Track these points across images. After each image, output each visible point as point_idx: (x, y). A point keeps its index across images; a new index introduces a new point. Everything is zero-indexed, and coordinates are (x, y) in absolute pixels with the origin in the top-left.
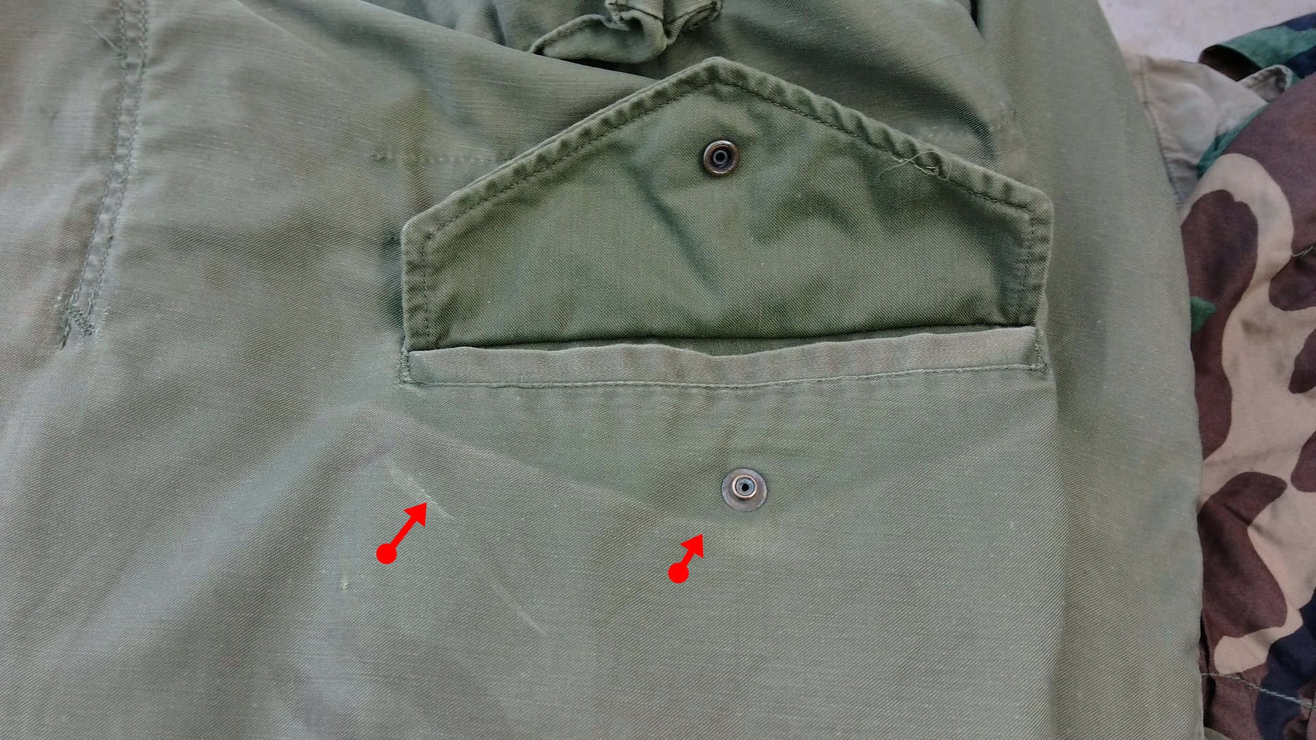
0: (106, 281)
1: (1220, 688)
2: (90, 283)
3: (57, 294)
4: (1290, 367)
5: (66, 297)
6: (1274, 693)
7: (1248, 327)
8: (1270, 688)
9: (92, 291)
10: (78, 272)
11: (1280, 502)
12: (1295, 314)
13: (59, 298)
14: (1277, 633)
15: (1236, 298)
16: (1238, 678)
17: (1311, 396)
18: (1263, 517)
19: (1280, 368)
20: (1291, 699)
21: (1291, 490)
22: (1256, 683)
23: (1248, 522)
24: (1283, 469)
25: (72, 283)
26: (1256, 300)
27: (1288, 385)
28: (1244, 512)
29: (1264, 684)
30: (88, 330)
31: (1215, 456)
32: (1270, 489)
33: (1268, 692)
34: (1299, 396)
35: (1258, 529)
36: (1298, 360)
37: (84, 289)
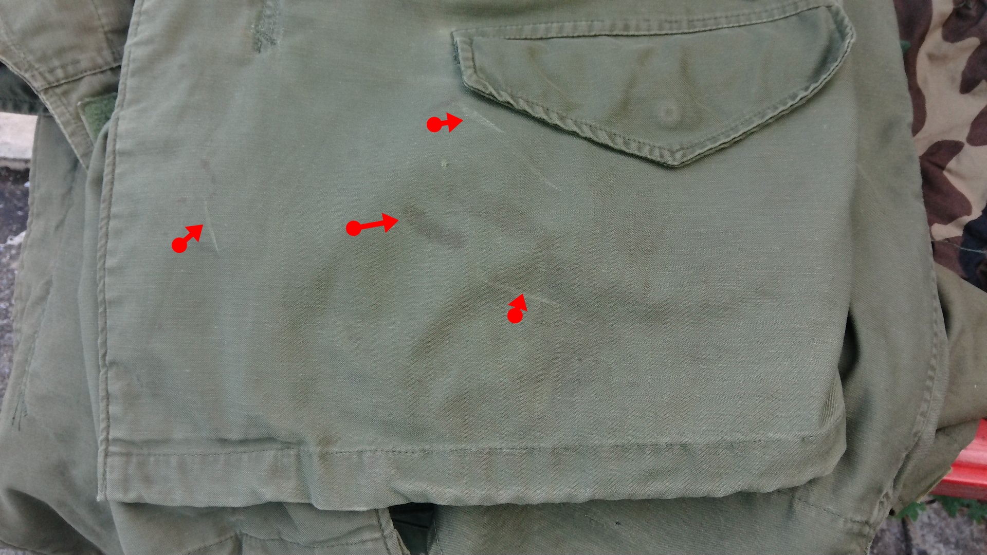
0: (280, 14)
1: (936, 246)
2: (269, 17)
3: (251, 23)
4: (959, 78)
5: (257, 26)
6: (969, 250)
7: (931, 57)
8: (967, 247)
9: (272, 21)
10: (261, 12)
11: (961, 154)
12: (959, 44)
13: (253, 26)
14: (967, 219)
15: (922, 39)
16: (947, 241)
17: (974, 94)
18: (952, 164)
19: (953, 80)
20: (979, 251)
21: (967, 147)
22: (957, 244)
23: (942, 168)
24: (962, 136)
25: (259, 18)
26: (934, 40)
27: (958, 90)
28: (940, 163)
29: (963, 245)
30: (273, 43)
31: (919, 135)
32: (954, 148)
33: (966, 249)
34: (966, 95)
35: (950, 171)
36: (964, 74)
37: (267, 20)
